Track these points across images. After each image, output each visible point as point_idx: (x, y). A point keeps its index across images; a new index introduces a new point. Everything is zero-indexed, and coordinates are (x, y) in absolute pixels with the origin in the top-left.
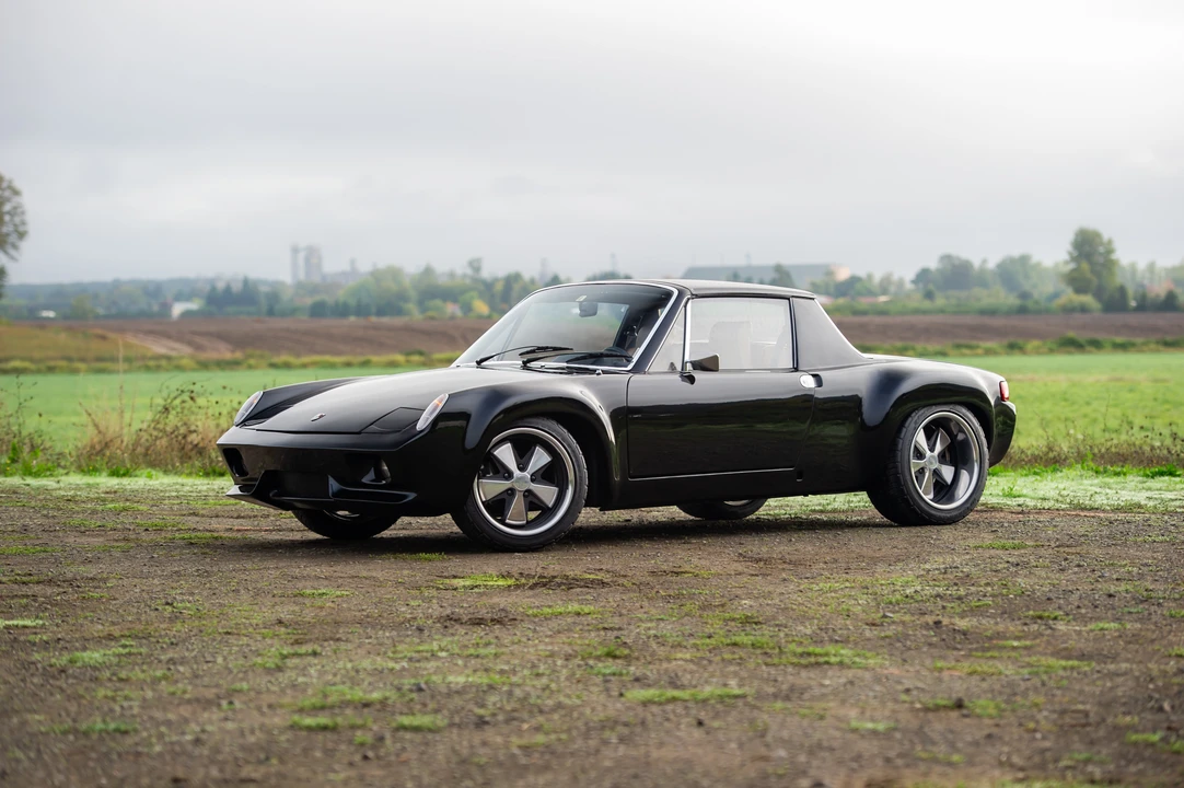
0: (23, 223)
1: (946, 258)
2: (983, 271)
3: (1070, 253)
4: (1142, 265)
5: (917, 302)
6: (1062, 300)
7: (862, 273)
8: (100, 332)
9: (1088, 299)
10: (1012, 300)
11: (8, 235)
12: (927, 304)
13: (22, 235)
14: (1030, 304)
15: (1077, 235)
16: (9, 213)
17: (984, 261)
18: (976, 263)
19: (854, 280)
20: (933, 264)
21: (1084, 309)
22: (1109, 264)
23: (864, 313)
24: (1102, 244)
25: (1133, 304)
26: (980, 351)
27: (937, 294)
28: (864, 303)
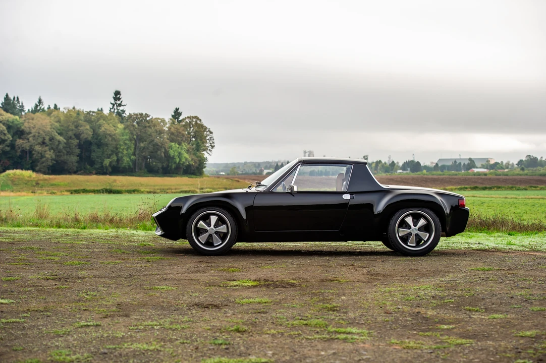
0: (213, 143)
1: (529, 156)
2: (541, 161)
5: (518, 171)
7: (500, 161)
8: (237, 179)
11: (208, 147)
12: (521, 172)
13: (213, 147)
16: (208, 139)
18: (539, 158)
19: (496, 164)
20: (524, 159)
23: (500, 175)
26: (538, 188)
27: (525, 169)
28: (500, 171)
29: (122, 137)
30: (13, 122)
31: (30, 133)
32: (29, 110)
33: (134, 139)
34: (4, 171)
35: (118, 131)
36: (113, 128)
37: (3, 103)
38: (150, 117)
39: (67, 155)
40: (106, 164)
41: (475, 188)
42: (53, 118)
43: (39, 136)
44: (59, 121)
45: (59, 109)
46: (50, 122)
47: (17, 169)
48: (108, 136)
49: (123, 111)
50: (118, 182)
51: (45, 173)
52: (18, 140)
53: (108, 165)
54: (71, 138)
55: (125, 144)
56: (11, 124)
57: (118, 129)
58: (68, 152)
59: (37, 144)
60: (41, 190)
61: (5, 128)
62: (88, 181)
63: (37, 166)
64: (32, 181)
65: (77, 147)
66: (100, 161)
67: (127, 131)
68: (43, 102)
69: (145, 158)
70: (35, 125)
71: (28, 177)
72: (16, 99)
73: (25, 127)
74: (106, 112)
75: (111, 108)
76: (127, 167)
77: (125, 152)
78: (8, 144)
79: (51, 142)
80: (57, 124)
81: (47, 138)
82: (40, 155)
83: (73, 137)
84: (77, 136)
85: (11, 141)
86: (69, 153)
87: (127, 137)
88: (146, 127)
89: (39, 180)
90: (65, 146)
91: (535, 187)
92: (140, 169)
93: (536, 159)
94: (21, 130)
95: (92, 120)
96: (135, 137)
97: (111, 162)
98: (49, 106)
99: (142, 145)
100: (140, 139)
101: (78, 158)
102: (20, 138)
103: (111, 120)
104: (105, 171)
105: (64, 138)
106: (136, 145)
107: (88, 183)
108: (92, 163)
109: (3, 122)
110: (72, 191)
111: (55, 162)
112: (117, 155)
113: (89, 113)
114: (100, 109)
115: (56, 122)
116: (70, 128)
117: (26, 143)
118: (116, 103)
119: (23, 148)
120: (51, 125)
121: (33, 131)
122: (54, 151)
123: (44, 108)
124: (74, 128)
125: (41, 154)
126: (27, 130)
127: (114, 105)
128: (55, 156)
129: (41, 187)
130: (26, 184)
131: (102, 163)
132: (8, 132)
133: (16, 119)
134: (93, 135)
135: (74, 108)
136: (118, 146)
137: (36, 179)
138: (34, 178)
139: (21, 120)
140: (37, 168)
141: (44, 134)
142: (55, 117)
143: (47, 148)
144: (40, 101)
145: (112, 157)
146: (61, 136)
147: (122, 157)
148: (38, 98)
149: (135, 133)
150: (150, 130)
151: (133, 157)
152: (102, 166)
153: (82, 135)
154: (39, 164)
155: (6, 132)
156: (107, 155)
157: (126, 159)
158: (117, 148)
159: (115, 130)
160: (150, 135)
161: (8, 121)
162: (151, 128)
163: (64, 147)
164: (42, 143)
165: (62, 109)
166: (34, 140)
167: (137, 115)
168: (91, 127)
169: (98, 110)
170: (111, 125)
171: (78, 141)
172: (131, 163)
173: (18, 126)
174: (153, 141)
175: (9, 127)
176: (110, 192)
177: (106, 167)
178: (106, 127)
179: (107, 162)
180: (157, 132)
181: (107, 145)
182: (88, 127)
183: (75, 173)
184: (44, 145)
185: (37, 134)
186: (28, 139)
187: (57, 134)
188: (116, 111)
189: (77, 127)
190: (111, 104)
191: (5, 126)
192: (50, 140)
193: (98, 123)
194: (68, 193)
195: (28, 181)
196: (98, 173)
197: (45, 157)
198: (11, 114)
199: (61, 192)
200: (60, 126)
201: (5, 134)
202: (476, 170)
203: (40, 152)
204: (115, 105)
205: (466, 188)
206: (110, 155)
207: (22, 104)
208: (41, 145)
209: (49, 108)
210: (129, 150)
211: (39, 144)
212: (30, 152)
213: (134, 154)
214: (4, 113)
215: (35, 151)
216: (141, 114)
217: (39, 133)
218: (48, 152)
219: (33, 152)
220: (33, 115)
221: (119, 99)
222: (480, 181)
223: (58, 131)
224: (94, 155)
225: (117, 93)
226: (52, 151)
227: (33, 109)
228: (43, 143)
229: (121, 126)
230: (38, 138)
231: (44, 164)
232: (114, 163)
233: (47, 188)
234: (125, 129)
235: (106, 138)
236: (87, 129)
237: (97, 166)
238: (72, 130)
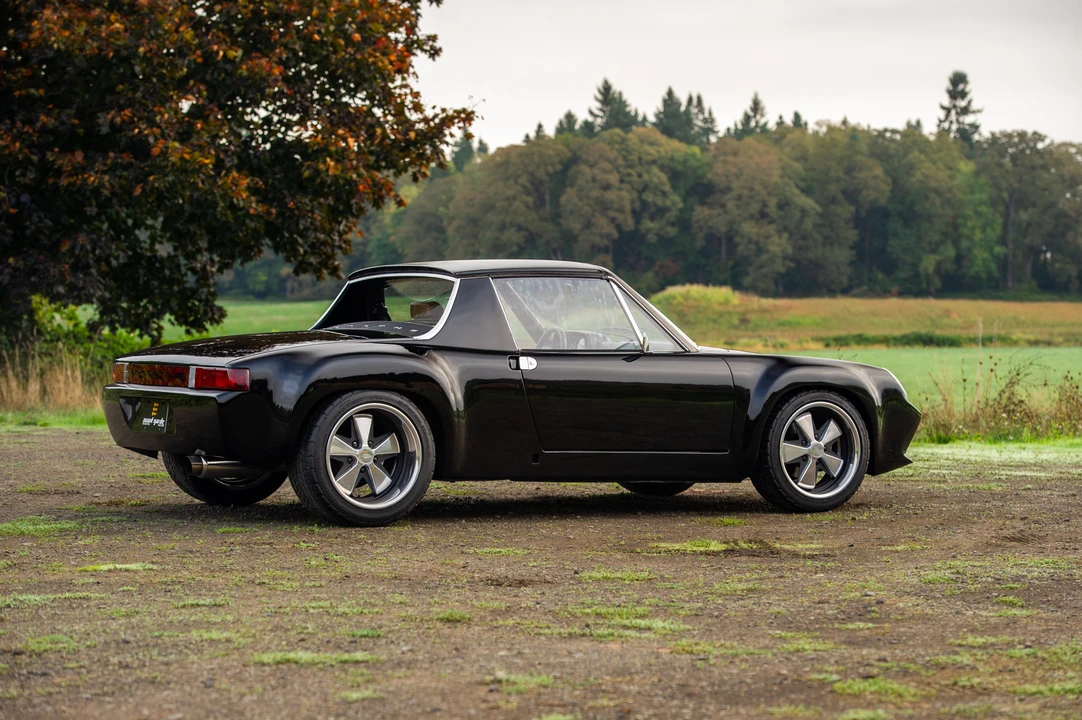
29: (969, 197)
30: (685, 162)
31: (729, 189)
32: (728, 129)
33: (1003, 200)
34: (662, 288)
35: (959, 180)
36: (944, 174)
37: (660, 113)
38: (1047, 142)
39: (824, 245)
40: (926, 269)
42: (787, 150)
43: (751, 197)
44: (803, 158)
45: (806, 124)
46: (780, 160)
47: (692, 281)
48: (933, 196)
49: (975, 127)
50: (954, 316)
51: (764, 294)
52: (698, 209)
53: (931, 270)
54: (833, 201)
55: (979, 214)
56: (679, 168)
57: (958, 176)
58: (826, 238)
59: (746, 219)
60: (750, 337)
61: (664, 177)
62: (874, 314)
63: (747, 274)
64: (729, 313)
65: (852, 224)
66: (909, 259)
67: (983, 179)
68: (763, 109)
69: (1034, 252)
70: (741, 170)
71: (720, 304)
72: (695, 102)
73: (717, 174)
74: (930, 129)
75: (942, 117)
76: (983, 276)
77: (978, 235)
78: (673, 219)
79: (781, 213)
80: (798, 166)
81: (773, 203)
82: (753, 247)
83: (840, 197)
84: (851, 196)
85: (681, 210)
86: (828, 241)
87: (984, 196)
88: (1034, 168)
89: (748, 311)
90: (819, 221)
92: (1019, 280)
94: (705, 181)
95: (892, 152)
96: (1005, 195)
97: (939, 264)
98: (781, 118)
99: (1024, 216)
100: (1020, 201)
101: (854, 252)
102: (703, 203)
103: (940, 150)
104: (924, 286)
105: (818, 202)
106: (1006, 216)
107: (876, 320)
108: (890, 266)
109: (660, 162)
110: (828, 339)
111: (792, 265)
112: (956, 243)
113: (881, 134)
114: (914, 122)
115: (797, 160)
116: (833, 174)
117: (719, 215)
118: (955, 107)
119: (710, 228)
120: (783, 168)
121: (736, 184)
122: (791, 234)
123: (766, 124)
124: (841, 174)
125: (757, 243)
126: (721, 182)
127: (948, 111)
128: (794, 248)
129: (753, 330)
130: (714, 321)
131: (915, 266)
132: (674, 187)
133: (694, 155)
134: (892, 191)
135: (845, 122)
136: (960, 221)
137: (740, 309)
138: (735, 306)
139: (707, 158)
140: (747, 281)
141: (763, 192)
142: (794, 148)
143: (772, 229)
144: (756, 106)
145: (942, 248)
146: (808, 195)
147: (969, 250)
148: (752, 96)
149: (1004, 184)
150: (1046, 175)
151: (998, 249)
152: (917, 275)
153: (865, 193)
154: (750, 270)
155: (667, 188)
156: (930, 243)
157: (980, 255)
158: (956, 227)
159: (952, 178)
160: (1045, 190)
161: (672, 159)
162: (1048, 171)
163: (816, 226)
164: (758, 216)
165: (812, 127)
166: (738, 207)
167: (1009, 136)
168: (887, 172)
169: (909, 125)
170: (940, 165)
171: (853, 209)
172: (993, 266)
173: (699, 172)
174: (1053, 205)
175: (675, 176)
176: (928, 341)
177: (927, 276)
178: (926, 171)
179: (929, 263)
180: (1064, 181)
181: (929, 218)
182: (879, 171)
183: (845, 292)
184: (765, 221)
185: (746, 192)
186: (723, 206)
187: (797, 191)
188: (954, 127)
189: (849, 171)
190: (943, 107)
191: (666, 173)
192: (781, 207)
193: (904, 161)
194: (820, 346)
195: (721, 315)
196: (904, 293)
197: (767, 251)
198: (681, 140)
199: (800, 342)
200: (806, 170)
201: (664, 194)
203: (755, 238)
204: (953, 112)
206: (938, 245)
207: (710, 113)
208: (757, 220)
209: (780, 123)
210: (989, 230)
211: (752, 217)
212: (730, 239)
213: (1003, 241)
214: (663, 139)
215: (742, 236)
216: (1022, 135)
217: (752, 189)
218: (776, 239)
219: (737, 239)
220: (735, 143)
221: (963, 95)
223: (802, 184)
224: (894, 246)
225: (958, 81)
226: (786, 235)
227: (740, 127)
228: (763, 215)
229: (966, 167)
230: (748, 204)
231: (765, 270)
232: (949, 267)
233: (764, 334)
234: (977, 173)
235: (927, 198)
236: (875, 177)
237: (902, 275)
238: (838, 180)
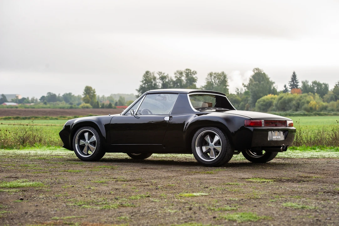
1: (49, 93)
2: (59, 97)
3: (84, 93)
4: (101, 96)
5: (42, 105)
6: (82, 105)
7: (26, 97)
9: (88, 105)
10: (68, 105)
12: (45, 106)
14: (73, 106)
15: (86, 88)
17: (59, 94)
18: (57, 95)
19: (24, 99)
20: (46, 95)
21: (87, 107)
22: (94, 96)
23: (28, 108)
24: (92, 90)
25: (100, 106)
26: (66, 118)
27: (47, 103)
28: (28, 105)
41: (17, 118)
91: (64, 117)
93: (55, 95)
202: (8, 104)
205: (10, 118)
222: (17, 113)
